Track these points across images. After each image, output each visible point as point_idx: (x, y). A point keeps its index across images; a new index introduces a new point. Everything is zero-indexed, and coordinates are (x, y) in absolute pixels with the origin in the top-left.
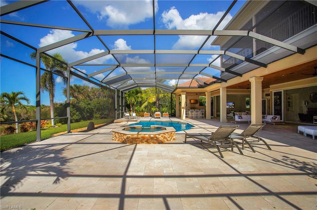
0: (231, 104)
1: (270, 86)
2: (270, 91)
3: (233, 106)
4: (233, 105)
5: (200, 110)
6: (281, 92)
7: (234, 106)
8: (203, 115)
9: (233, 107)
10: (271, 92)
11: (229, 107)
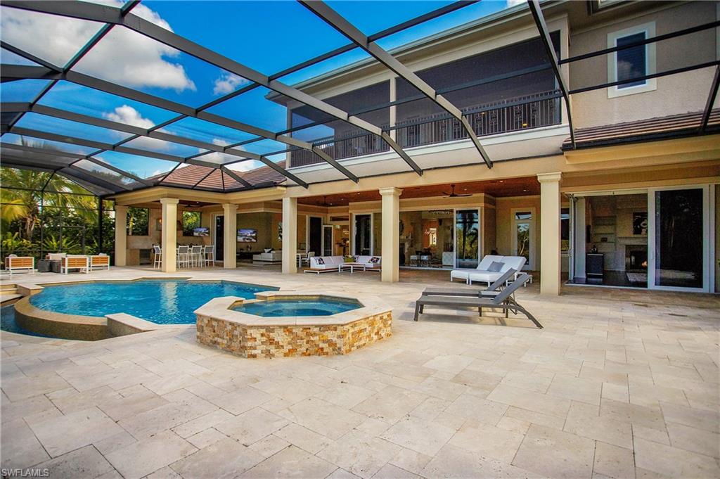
0: (249, 233)
1: (350, 204)
2: (350, 212)
3: (253, 237)
4: (254, 235)
5: (191, 247)
6: (370, 215)
7: (255, 238)
8: (207, 258)
9: (253, 240)
10: (351, 214)
11: (244, 239)
